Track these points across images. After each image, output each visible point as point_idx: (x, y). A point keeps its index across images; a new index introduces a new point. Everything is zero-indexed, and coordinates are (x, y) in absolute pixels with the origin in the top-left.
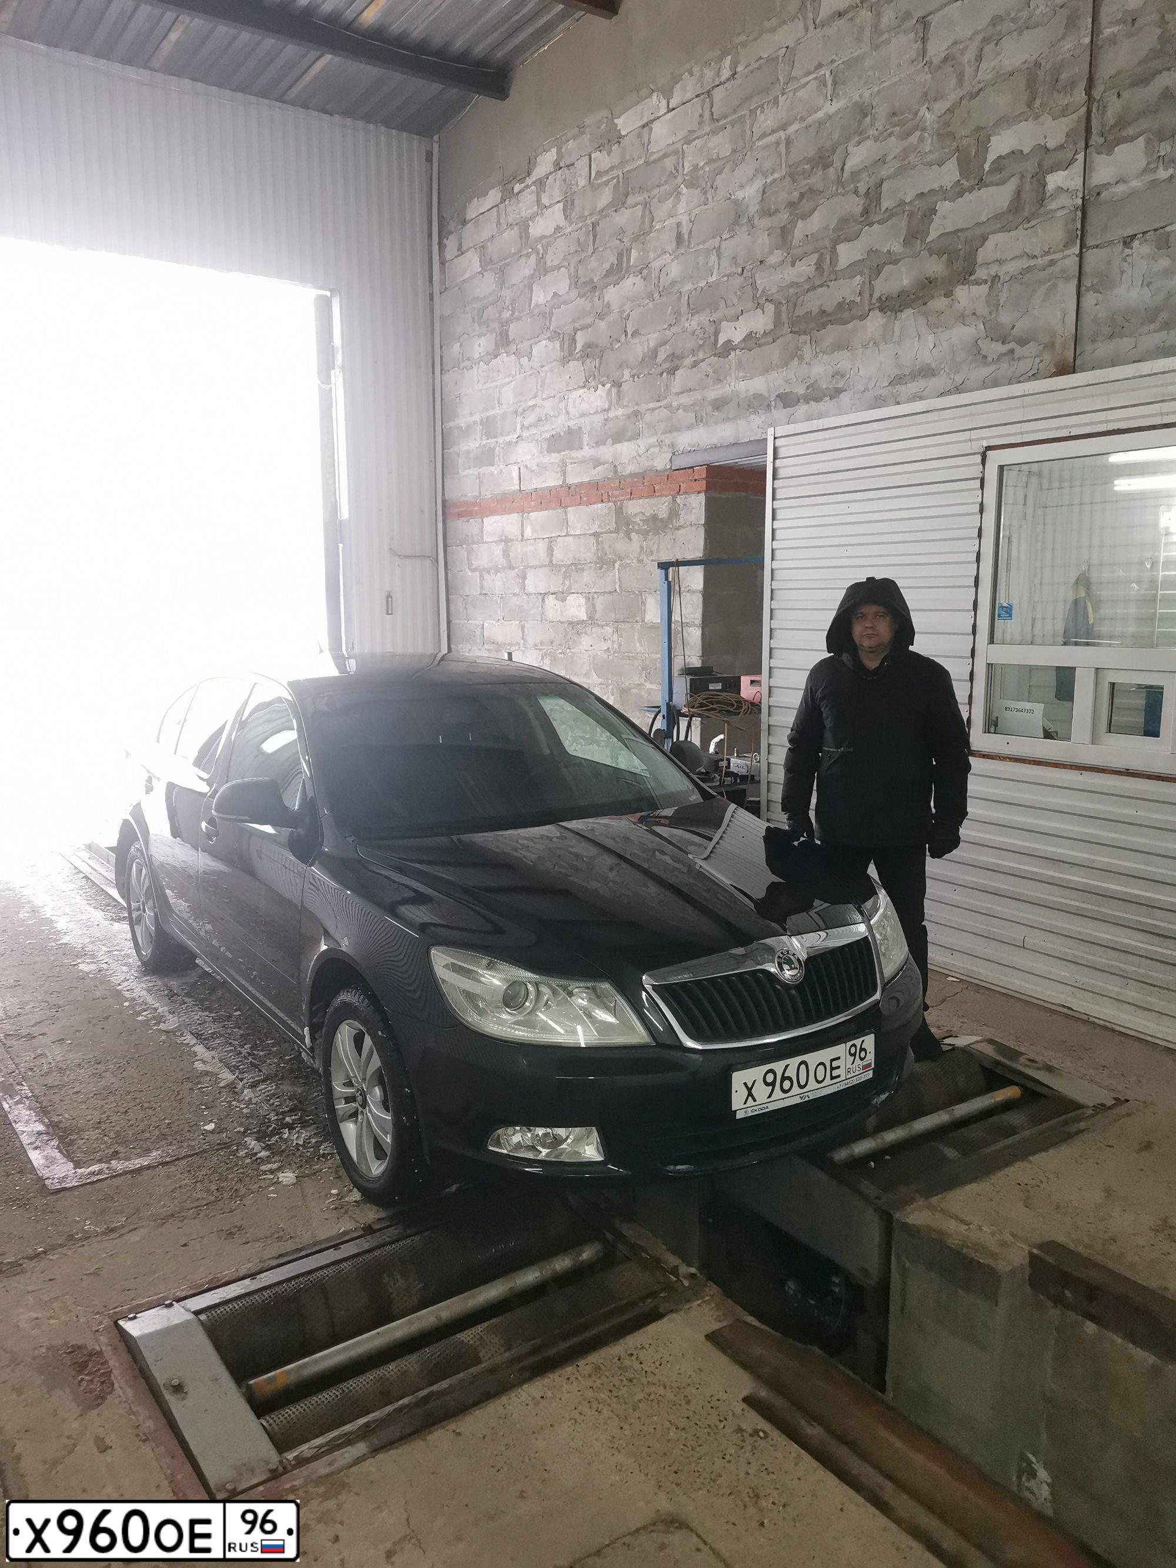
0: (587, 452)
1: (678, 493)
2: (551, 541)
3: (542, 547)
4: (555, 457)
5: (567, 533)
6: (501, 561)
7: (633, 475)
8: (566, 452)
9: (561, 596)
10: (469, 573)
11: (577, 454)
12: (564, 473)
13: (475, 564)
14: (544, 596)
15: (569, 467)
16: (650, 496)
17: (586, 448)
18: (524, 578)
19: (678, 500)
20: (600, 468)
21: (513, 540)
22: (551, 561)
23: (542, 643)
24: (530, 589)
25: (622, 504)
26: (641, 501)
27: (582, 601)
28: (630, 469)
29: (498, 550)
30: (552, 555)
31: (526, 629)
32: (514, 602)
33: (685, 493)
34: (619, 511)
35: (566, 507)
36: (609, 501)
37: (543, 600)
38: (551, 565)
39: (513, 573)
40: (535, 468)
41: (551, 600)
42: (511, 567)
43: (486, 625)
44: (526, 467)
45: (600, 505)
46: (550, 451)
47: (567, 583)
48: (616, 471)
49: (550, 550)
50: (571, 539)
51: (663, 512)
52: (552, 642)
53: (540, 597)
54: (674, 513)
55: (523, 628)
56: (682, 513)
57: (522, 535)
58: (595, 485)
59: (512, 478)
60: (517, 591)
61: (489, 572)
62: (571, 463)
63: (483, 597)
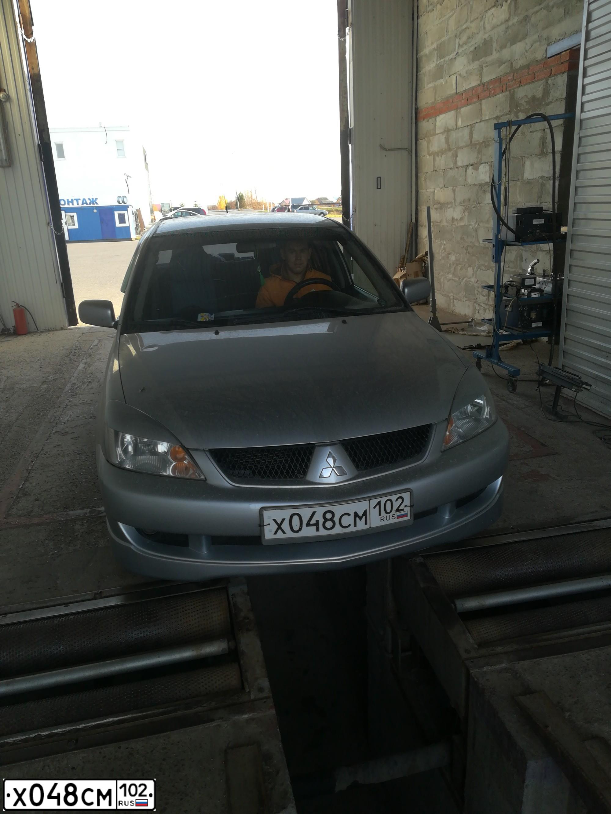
0: (495, 56)
1: (550, 76)
2: (472, 126)
3: (466, 131)
4: (476, 65)
5: (481, 119)
6: (444, 146)
7: (523, 68)
8: (483, 59)
9: (475, 166)
10: (428, 157)
11: (489, 59)
12: (481, 75)
13: (431, 150)
14: (466, 167)
15: (485, 70)
16: (532, 82)
17: (494, 53)
18: (456, 156)
19: (550, 82)
20: (502, 67)
21: (451, 130)
22: (471, 142)
23: (464, 201)
24: (459, 164)
25: (514, 92)
26: (526, 87)
27: (488, 168)
28: (521, 62)
29: (443, 138)
30: (472, 137)
31: (456, 193)
32: (451, 173)
33: (555, 75)
34: (512, 97)
35: (481, 100)
36: (506, 91)
37: (466, 170)
38: (472, 145)
39: (450, 154)
40: (465, 75)
41: (470, 170)
42: (450, 150)
43: (436, 191)
44: (460, 75)
45: (501, 95)
46: (474, 60)
47: (480, 156)
48: (512, 67)
49: (471, 134)
50: (482, 123)
51: (539, 94)
52: (469, 200)
53: (464, 169)
54: (546, 92)
55: (454, 191)
56: (552, 91)
57: (456, 125)
58: (499, 80)
59: (452, 85)
60: (452, 166)
61: (438, 155)
62: (486, 67)
63: (435, 173)
